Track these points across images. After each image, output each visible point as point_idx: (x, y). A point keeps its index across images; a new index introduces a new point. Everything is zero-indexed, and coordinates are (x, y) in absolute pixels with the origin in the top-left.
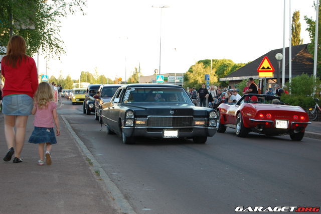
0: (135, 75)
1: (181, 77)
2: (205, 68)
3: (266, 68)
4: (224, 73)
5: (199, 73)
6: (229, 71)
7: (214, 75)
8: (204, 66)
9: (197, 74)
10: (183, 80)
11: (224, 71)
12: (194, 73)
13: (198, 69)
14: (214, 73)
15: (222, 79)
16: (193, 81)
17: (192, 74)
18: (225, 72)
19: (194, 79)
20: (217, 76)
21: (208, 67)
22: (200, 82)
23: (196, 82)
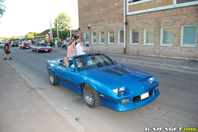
3: (47, 36)
8: (30, 34)
20: (34, 36)
22: (30, 38)
23: (29, 38)
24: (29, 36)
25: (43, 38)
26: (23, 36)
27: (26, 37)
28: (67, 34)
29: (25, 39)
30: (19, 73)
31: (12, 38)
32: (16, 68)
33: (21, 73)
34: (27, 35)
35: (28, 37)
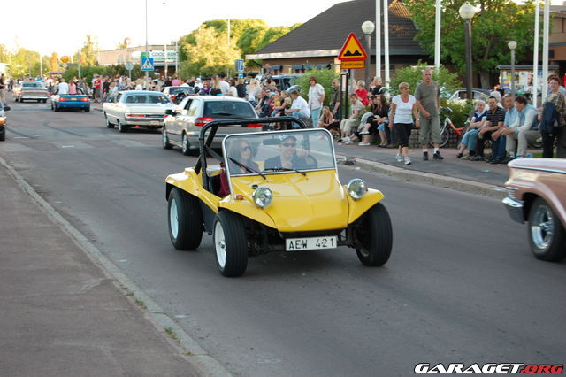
0: (87, 47)
1: (173, 52)
2: (217, 36)
3: (353, 53)
4: (250, 44)
5: (208, 45)
6: (260, 40)
7: (235, 49)
8: (216, 34)
9: (204, 48)
10: (177, 57)
11: (250, 40)
12: (199, 46)
13: (207, 38)
14: (235, 46)
15: (250, 57)
16: (197, 60)
17: (195, 48)
18: (253, 42)
19: (199, 57)
20: (240, 50)
21: (223, 34)
22: (211, 63)
23: (203, 63)
24: (208, 47)
25: (315, 71)
26: (161, 48)
27: (184, 56)
28: (498, 41)
29: (172, 69)
30: (169, 331)
31: (84, 62)
32: (139, 295)
33: (184, 337)
34: (191, 40)
35: (195, 53)
